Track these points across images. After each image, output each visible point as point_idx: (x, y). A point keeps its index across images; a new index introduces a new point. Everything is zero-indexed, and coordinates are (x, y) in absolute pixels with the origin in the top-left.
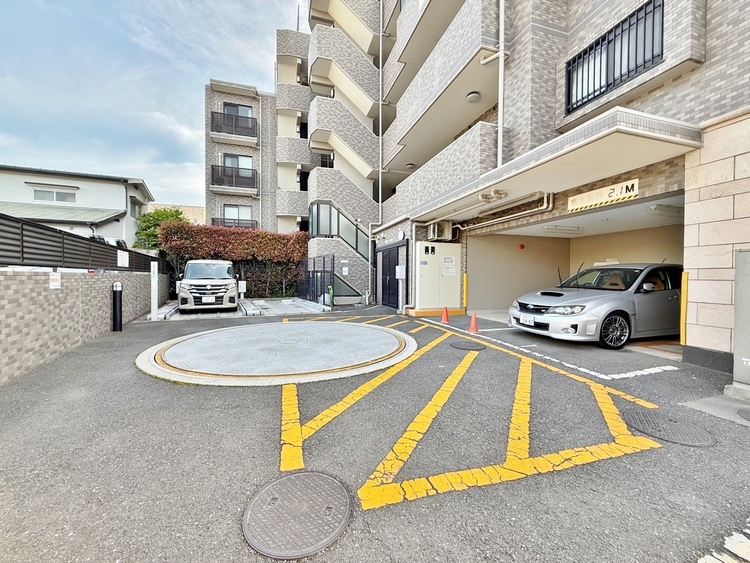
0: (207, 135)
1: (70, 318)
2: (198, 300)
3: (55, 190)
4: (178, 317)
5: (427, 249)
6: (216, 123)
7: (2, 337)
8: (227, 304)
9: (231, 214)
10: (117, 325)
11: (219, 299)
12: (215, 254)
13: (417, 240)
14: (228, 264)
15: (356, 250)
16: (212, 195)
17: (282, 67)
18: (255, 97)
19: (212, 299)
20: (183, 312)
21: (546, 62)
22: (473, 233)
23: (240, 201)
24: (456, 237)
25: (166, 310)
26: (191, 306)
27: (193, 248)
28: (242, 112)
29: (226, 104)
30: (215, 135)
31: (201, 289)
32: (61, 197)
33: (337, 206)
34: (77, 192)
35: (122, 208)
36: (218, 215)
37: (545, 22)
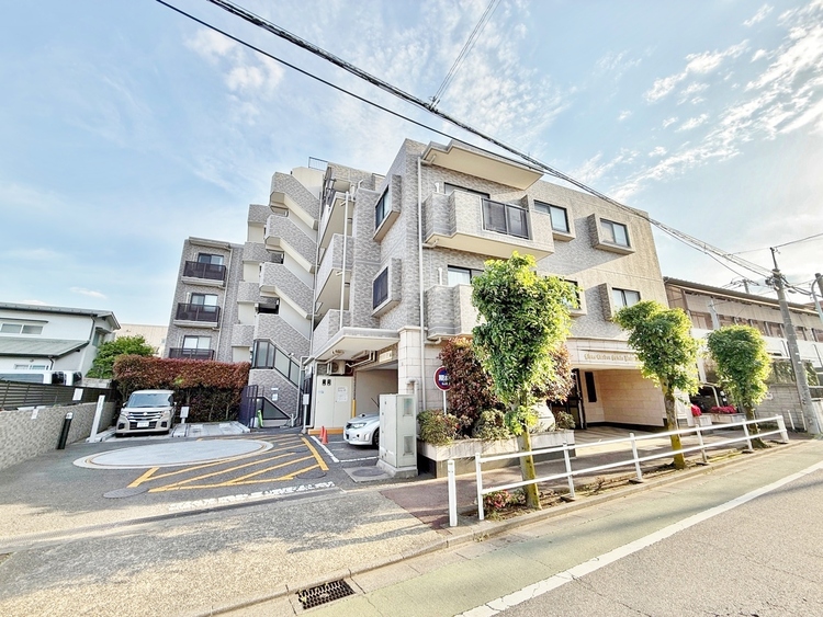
0: (179, 278)
1: (35, 438)
2: (133, 425)
3: (23, 324)
4: (114, 440)
5: (324, 382)
6: (188, 269)
7: (1, 454)
8: (159, 428)
9: (191, 344)
10: (61, 445)
11: (153, 424)
12: (164, 383)
13: (318, 374)
14: (169, 393)
15: (289, 379)
16: (174, 328)
17: (254, 229)
18: (228, 248)
19: (146, 424)
20: (118, 435)
21: (365, 280)
22: (359, 369)
23: (201, 333)
24: (348, 372)
25: (104, 434)
26: (126, 430)
27: (144, 378)
28: (214, 261)
29: (200, 254)
30: (187, 279)
31: (139, 416)
32: (27, 329)
33: (274, 343)
34: (45, 326)
35: (86, 339)
36: (178, 346)
37: (365, 259)
